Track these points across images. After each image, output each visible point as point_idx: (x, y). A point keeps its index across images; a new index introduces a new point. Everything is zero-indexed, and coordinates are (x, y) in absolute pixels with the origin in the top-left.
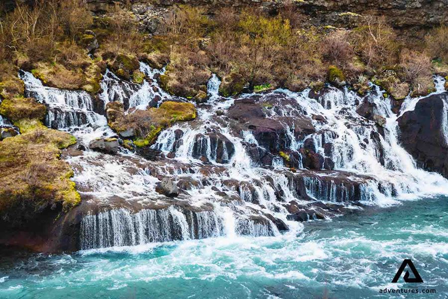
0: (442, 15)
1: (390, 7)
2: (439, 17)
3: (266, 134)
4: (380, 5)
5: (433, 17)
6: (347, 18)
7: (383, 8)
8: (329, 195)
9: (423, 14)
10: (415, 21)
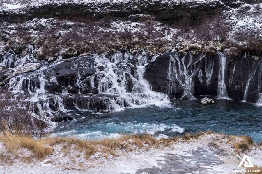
0: (184, 12)
1: (158, 10)
2: (183, 13)
3: (63, 77)
4: (153, 10)
5: (180, 13)
6: (138, 17)
7: (155, 11)
8: (86, 107)
9: (175, 12)
10: (172, 16)
